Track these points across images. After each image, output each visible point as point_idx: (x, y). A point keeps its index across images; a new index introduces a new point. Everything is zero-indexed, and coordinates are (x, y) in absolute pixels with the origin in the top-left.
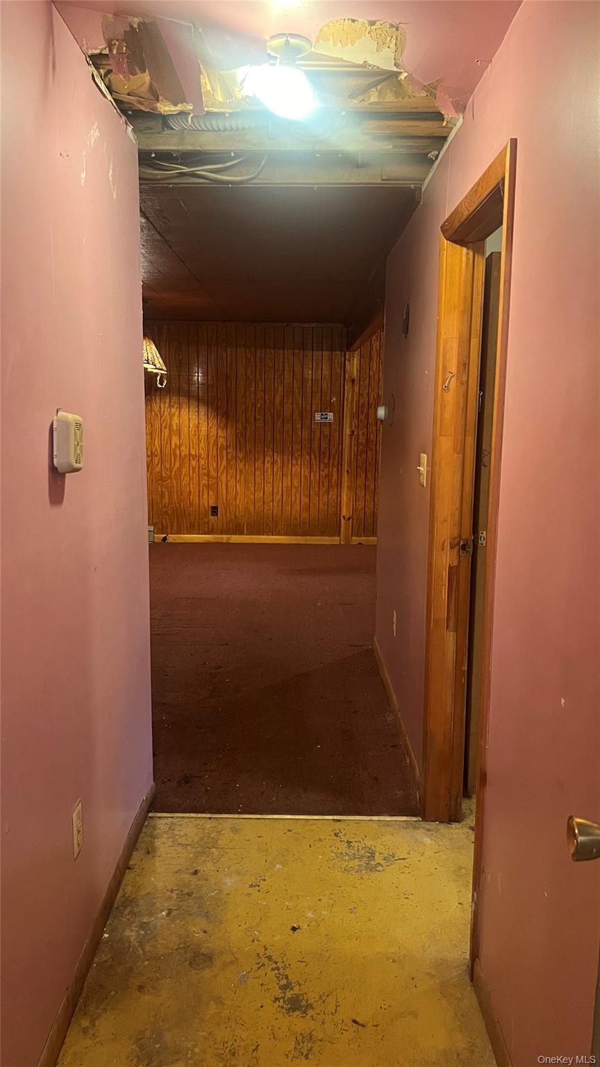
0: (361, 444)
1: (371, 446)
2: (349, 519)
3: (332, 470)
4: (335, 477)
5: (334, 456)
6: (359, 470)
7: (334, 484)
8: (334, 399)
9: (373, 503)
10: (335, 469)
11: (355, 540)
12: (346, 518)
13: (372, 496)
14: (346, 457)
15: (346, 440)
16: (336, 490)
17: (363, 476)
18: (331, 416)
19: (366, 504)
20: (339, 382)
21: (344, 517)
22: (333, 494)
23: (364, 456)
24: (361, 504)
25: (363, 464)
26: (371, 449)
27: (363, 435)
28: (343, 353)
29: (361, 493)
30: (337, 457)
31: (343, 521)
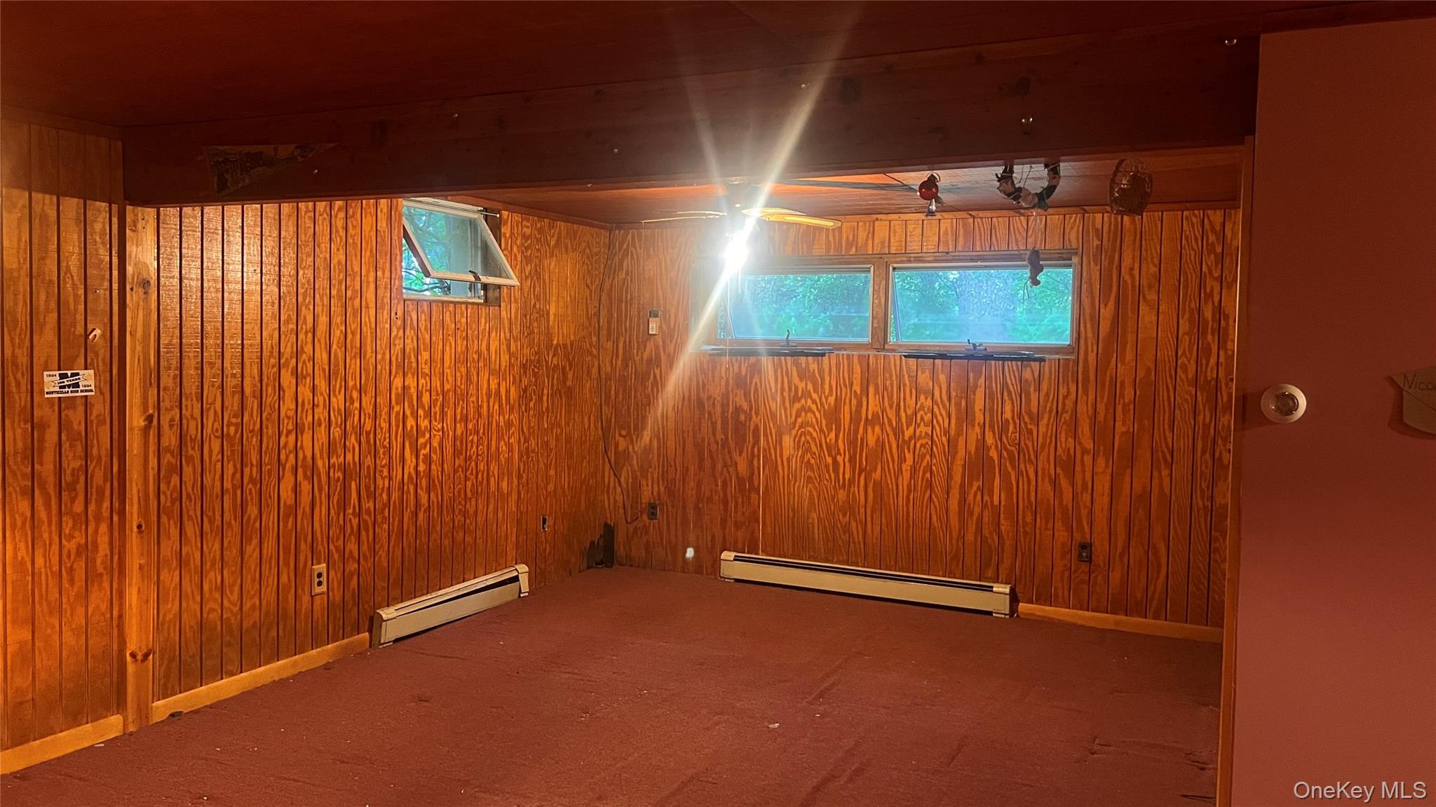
0: (168, 450)
1: (191, 452)
2: (146, 656)
3: (96, 531)
4: (103, 548)
5: (101, 492)
6: (164, 519)
7: (100, 569)
8: (98, 332)
9: (198, 598)
10: (104, 528)
11: (161, 708)
12: (139, 657)
13: (197, 579)
14: (133, 490)
15: (134, 444)
16: (106, 584)
17: (175, 532)
18: (87, 379)
19: (184, 605)
20: (107, 284)
21: (133, 655)
22: (98, 599)
23: (175, 479)
24: (172, 607)
25: (173, 502)
26: (190, 459)
27: (171, 426)
28: (115, 207)
29: (170, 578)
30: (108, 493)
31: (131, 668)
